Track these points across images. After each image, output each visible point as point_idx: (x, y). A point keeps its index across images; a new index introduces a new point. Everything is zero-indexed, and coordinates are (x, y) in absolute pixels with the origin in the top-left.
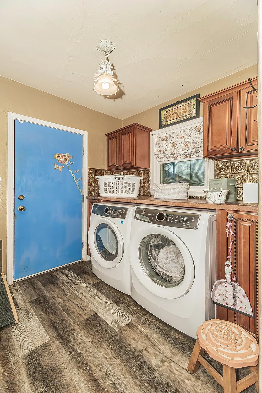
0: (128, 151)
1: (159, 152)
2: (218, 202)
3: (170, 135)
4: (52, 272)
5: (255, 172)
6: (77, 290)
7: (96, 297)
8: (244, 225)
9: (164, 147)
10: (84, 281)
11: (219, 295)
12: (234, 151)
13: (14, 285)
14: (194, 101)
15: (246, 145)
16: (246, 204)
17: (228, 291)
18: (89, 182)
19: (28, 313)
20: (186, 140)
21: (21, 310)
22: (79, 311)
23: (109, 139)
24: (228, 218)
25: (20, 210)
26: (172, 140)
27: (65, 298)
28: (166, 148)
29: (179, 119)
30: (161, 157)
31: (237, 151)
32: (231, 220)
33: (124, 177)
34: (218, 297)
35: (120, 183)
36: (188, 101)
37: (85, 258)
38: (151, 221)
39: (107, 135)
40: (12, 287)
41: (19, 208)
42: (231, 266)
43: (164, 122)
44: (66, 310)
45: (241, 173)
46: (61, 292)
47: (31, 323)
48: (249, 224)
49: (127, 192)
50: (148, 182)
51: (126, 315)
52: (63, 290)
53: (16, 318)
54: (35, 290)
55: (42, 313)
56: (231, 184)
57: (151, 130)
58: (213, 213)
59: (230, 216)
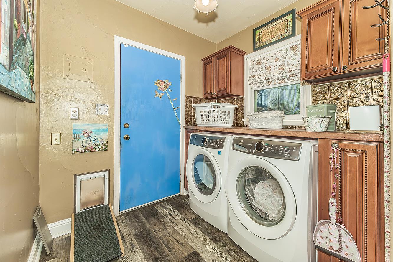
0: (223, 77)
1: (253, 77)
2: (319, 130)
3: (264, 58)
4: (153, 205)
5: (357, 96)
6: (176, 225)
7: (195, 233)
8: (350, 157)
9: (258, 72)
10: (182, 216)
11: (322, 237)
12: (335, 71)
13: (120, 216)
14: (290, 17)
15: (350, 64)
16: (353, 131)
17: (332, 233)
18: (186, 111)
19: (133, 246)
20: (281, 63)
21: (127, 243)
22: (180, 247)
23: (204, 65)
24: (332, 148)
25: (125, 138)
26: (266, 64)
27: (166, 233)
28: (260, 72)
29: (274, 40)
30: (255, 83)
31: (339, 72)
32: (335, 150)
33: (219, 105)
34: (321, 240)
35: (216, 112)
36: (284, 18)
37: (183, 192)
38: (249, 151)
39: (203, 60)
40: (118, 219)
41: (125, 136)
42: (336, 204)
43: (259, 43)
44: (167, 245)
45: (341, 99)
46: (162, 226)
47: (136, 258)
48: (357, 155)
49: (222, 121)
50: (242, 111)
51: (224, 255)
52: (164, 224)
53: (123, 251)
54: (138, 222)
55: (146, 248)
56: (331, 111)
57: (245, 53)
58: (315, 143)
59: (335, 145)
